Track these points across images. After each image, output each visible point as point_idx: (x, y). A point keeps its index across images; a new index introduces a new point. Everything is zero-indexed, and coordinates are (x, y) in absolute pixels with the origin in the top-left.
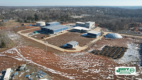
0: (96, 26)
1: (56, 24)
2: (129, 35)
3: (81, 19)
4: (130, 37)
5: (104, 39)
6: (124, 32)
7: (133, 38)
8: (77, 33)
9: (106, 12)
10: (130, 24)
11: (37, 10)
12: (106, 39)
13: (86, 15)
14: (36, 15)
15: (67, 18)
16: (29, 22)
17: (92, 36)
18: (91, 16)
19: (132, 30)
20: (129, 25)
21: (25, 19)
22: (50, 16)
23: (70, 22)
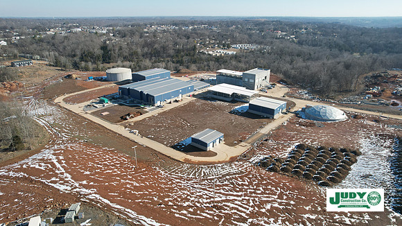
0: (275, 80)
1: (162, 76)
2: (367, 110)
3: (231, 59)
4: (369, 119)
5: (294, 123)
6: (351, 101)
7: (377, 121)
8: (219, 102)
9: (304, 37)
10: (370, 74)
11: (109, 31)
12: (301, 124)
13: (246, 46)
14: (104, 48)
15: (193, 56)
16: (86, 69)
17: (263, 114)
18: (260, 51)
19: (375, 95)
20: (366, 77)
21: (75, 59)
22: (146, 49)
23: (200, 69)
